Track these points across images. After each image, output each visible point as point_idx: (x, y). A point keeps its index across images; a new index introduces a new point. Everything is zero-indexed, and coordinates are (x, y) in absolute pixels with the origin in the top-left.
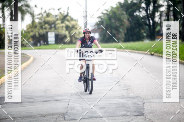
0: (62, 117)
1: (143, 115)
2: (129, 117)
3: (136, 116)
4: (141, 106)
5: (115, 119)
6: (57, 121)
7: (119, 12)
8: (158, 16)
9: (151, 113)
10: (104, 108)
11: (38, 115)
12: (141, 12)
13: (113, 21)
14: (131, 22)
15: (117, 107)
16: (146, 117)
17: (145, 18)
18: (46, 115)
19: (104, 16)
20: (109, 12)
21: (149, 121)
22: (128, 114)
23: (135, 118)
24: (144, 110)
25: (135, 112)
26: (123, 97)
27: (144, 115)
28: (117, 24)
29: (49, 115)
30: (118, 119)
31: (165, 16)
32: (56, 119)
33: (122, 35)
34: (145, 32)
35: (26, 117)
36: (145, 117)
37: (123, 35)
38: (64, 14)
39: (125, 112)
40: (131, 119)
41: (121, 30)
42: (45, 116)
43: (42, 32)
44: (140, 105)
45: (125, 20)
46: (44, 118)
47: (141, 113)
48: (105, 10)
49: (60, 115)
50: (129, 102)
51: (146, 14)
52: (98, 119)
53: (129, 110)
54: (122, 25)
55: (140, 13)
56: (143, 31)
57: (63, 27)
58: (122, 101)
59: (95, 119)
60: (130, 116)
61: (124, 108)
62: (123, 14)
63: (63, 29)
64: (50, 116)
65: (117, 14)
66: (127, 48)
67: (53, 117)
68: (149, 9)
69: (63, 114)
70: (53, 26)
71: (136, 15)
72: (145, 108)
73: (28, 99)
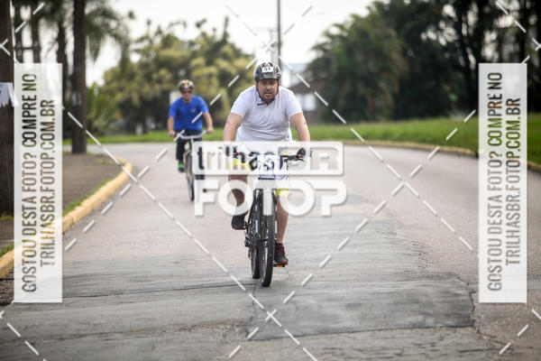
0: (241, 332)
1: (471, 324)
2: (432, 329)
3: (452, 327)
4: (464, 301)
5: (394, 338)
6: (227, 343)
7: (378, 31)
8: (493, 41)
9: (495, 319)
10: (359, 305)
11: (170, 325)
12: (442, 31)
13: (359, 58)
14: (411, 62)
15: (396, 303)
16: (482, 331)
17: (455, 50)
18: (194, 326)
19: (331, 44)
20: (348, 32)
21: (490, 340)
22: (430, 321)
23: (448, 335)
24: (473, 311)
25: (448, 316)
26: (407, 276)
27: (476, 324)
28: (372, 66)
29: (202, 325)
30: (400, 336)
31: (514, 43)
32: (224, 336)
33: (386, 100)
34: (453, 91)
35: (138, 331)
36: (478, 332)
37: (390, 99)
38: (213, 37)
39: (420, 318)
40: (437, 335)
41: (382, 85)
42: (190, 330)
43: (151, 91)
44: (461, 298)
45: (396, 56)
46: (189, 335)
47: (466, 319)
48: (336, 25)
49: (233, 325)
50: (429, 290)
51: (455, 38)
52: (342, 337)
53: (430, 311)
54: (386, 69)
55: (439, 33)
56: (447, 88)
57: (210, 76)
58: (409, 286)
59: (335, 335)
60: (435, 328)
61: (416, 306)
62: (388, 37)
63: (210, 84)
64: (204, 329)
65: (372, 36)
66: (403, 138)
67: (214, 332)
68: (467, 23)
69: (242, 322)
70: (182, 73)
71: (428, 39)
72: (475, 304)
73: (136, 281)
